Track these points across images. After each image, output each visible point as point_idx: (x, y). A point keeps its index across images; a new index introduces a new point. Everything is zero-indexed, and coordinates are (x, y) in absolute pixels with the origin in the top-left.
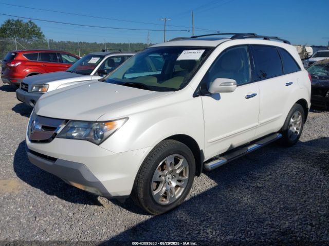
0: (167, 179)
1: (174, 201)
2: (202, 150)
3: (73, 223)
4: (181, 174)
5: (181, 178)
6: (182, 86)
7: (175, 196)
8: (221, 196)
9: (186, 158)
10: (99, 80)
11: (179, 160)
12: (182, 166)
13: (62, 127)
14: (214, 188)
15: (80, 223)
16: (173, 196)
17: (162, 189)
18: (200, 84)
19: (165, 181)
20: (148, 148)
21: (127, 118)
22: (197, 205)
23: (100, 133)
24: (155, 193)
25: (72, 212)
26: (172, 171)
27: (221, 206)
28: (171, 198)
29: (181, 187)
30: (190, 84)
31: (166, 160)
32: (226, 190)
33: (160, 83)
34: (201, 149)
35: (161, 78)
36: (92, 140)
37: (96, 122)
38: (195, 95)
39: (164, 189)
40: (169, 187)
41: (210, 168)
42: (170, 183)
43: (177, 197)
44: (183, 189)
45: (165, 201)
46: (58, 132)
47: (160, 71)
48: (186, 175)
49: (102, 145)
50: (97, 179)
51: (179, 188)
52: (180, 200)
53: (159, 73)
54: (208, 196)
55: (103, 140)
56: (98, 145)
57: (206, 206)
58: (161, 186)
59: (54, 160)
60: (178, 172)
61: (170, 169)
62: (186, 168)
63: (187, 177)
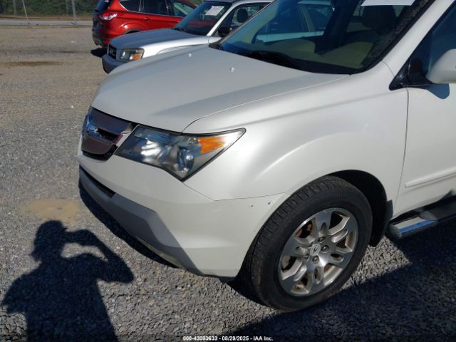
0: (312, 251)
1: (319, 290)
2: (391, 202)
3: (139, 301)
4: (341, 244)
5: (339, 251)
6: (369, 63)
7: (322, 282)
8: (412, 289)
9: (355, 215)
10: (211, 46)
11: (341, 219)
12: (345, 230)
13: (125, 135)
14: (400, 270)
15: (151, 303)
16: (318, 283)
17: (300, 270)
18: (408, 60)
19: (308, 254)
20: (281, 195)
21: (244, 131)
22: (363, 302)
23: (188, 157)
24: (285, 276)
25: (144, 277)
26: (324, 238)
27: (413, 312)
28: (315, 285)
29: (338, 266)
30: (385, 59)
31: (314, 218)
32: (424, 278)
33: (321, 54)
34: (388, 199)
35: (322, 45)
36: (173, 168)
37: (182, 134)
38: (395, 85)
39: (304, 270)
40: (314, 266)
41: (400, 235)
42: (315, 259)
43: (327, 283)
44: (340, 270)
45: (303, 290)
46: (119, 144)
47: (321, 30)
48: (350, 245)
49: (188, 182)
50: (177, 242)
51: (333, 267)
52: (330, 289)
53: (320, 33)
54: (389, 285)
55: (192, 171)
56: (183, 180)
57: (383, 308)
58: (298, 264)
59: (111, 193)
60: (335, 240)
61: (320, 235)
62: (351, 235)
63: (351, 251)
